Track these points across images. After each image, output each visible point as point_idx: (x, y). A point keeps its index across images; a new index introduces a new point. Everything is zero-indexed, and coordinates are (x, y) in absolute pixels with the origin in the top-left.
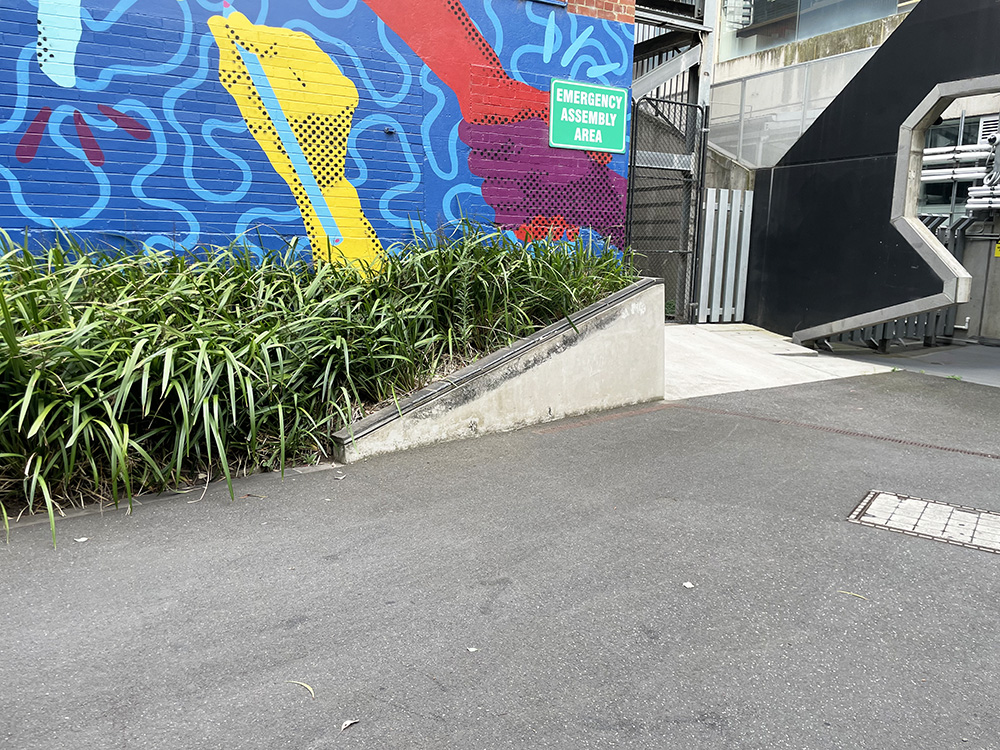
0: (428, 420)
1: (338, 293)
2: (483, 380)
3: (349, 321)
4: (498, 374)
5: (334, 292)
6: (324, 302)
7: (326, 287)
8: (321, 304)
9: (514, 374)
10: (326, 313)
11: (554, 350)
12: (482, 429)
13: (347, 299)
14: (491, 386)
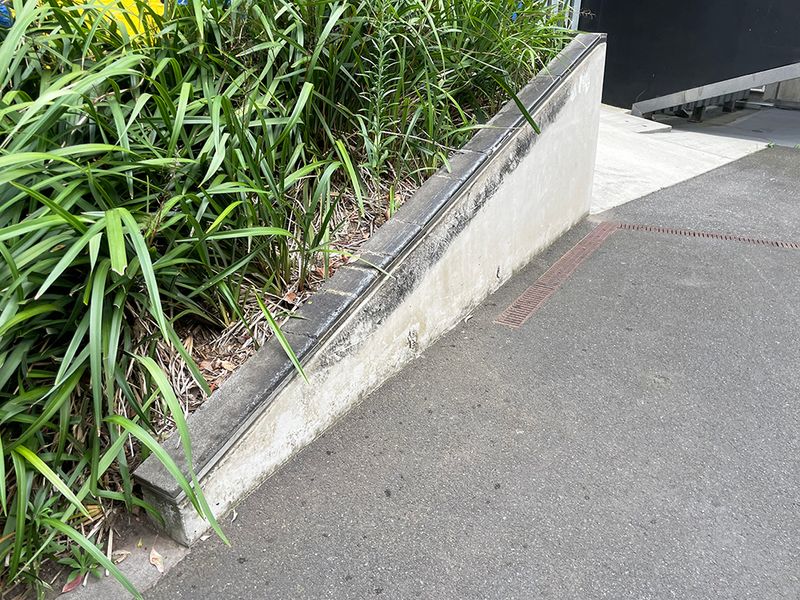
0: (345, 361)
1: (77, 71)
2: (422, 248)
3: (125, 148)
4: (443, 231)
5: (69, 69)
6: (45, 98)
7: (47, 58)
8: (35, 106)
9: (463, 223)
10: (55, 131)
11: (506, 169)
12: (423, 340)
13: (107, 87)
14: (434, 257)
